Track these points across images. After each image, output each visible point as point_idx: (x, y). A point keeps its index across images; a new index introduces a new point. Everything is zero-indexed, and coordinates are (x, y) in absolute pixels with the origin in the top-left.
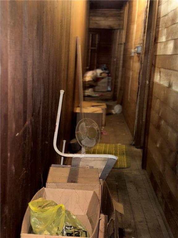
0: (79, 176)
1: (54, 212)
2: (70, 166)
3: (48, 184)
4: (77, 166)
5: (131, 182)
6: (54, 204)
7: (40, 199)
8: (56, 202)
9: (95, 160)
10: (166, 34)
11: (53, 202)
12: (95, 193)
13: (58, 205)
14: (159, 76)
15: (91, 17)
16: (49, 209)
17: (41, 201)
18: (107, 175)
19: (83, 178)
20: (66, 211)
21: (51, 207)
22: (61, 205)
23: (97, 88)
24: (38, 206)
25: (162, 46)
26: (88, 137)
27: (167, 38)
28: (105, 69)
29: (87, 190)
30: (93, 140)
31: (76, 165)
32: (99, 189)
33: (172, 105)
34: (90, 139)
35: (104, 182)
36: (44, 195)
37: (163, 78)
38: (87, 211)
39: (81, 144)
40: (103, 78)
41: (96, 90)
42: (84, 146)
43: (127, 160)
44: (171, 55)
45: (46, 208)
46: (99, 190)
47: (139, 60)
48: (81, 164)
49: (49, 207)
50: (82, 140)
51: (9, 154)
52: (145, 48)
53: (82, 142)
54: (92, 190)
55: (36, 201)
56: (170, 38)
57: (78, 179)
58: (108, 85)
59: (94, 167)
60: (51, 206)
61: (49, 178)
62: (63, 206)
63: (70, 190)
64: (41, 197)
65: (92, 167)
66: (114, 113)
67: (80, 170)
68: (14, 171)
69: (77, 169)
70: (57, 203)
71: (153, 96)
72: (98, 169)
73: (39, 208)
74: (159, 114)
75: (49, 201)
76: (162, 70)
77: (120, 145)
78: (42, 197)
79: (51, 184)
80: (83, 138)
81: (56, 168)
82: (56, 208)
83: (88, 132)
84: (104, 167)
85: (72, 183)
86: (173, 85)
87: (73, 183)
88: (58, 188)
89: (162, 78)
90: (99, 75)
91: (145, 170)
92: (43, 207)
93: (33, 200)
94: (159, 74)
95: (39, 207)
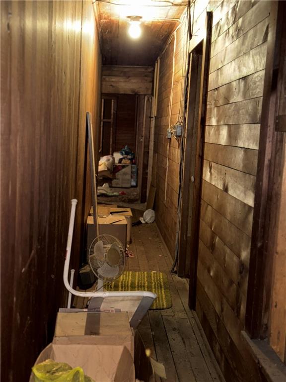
0: (101, 324)
1: (68, 379)
2: (86, 310)
3: (57, 338)
4: (97, 309)
5: (174, 329)
6: (67, 367)
7: (47, 361)
8: (69, 364)
9: (124, 299)
10: (217, 116)
11: (66, 365)
12: (125, 348)
13: (74, 369)
14: (209, 174)
15: (104, 77)
16: (61, 376)
17: (49, 364)
18: (140, 321)
19: (107, 326)
20: (86, 377)
21: (65, 372)
22: (78, 368)
23: (114, 182)
24: (46, 371)
25: (212, 131)
26: (107, 263)
27: (218, 121)
28: (127, 153)
29: (115, 344)
30: (114, 267)
31: (95, 309)
32: (130, 342)
33: (229, 217)
34: (111, 266)
35: (137, 332)
36: (51, 356)
37: (215, 177)
38: (114, 376)
39: (97, 273)
40: (123, 167)
41: (114, 185)
42: (101, 277)
43: (166, 296)
44: (225, 145)
45: (57, 374)
46: (132, 344)
47: (179, 145)
48: (103, 307)
49: (61, 373)
50: (99, 267)
51: (15, 299)
52: (187, 130)
53: (99, 270)
54: (121, 345)
55: (42, 364)
56: (222, 123)
57: (100, 328)
58: (132, 177)
59: (121, 310)
60: (64, 370)
61: (58, 331)
62: (81, 370)
63: (90, 346)
64: (47, 359)
65: (119, 309)
66: (143, 222)
67: (102, 314)
68: (19, 322)
69: (97, 315)
70: (71, 366)
71: (202, 201)
72: (127, 312)
73: (47, 375)
74: (211, 229)
75: (60, 363)
76: (213, 164)
77: (154, 273)
78: (49, 358)
79: (61, 338)
80: (100, 265)
81: (66, 314)
82: (72, 372)
83: (107, 257)
84: (136, 308)
85: (90, 334)
86: (230, 188)
87: (93, 335)
88: (71, 344)
89: (213, 177)
90: (117, 161)
91: (195, 310)
92: (53, 373)
93: (38, 364)
94: (209, 170)
95: (48, 372)
